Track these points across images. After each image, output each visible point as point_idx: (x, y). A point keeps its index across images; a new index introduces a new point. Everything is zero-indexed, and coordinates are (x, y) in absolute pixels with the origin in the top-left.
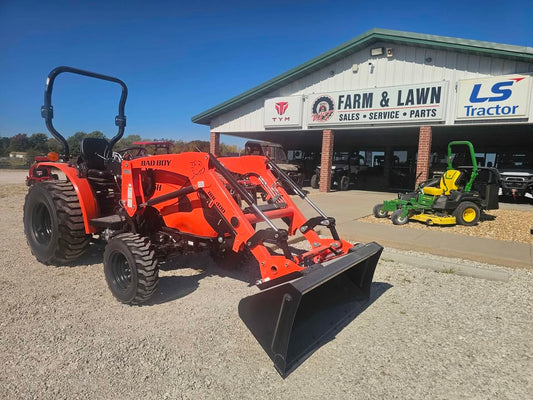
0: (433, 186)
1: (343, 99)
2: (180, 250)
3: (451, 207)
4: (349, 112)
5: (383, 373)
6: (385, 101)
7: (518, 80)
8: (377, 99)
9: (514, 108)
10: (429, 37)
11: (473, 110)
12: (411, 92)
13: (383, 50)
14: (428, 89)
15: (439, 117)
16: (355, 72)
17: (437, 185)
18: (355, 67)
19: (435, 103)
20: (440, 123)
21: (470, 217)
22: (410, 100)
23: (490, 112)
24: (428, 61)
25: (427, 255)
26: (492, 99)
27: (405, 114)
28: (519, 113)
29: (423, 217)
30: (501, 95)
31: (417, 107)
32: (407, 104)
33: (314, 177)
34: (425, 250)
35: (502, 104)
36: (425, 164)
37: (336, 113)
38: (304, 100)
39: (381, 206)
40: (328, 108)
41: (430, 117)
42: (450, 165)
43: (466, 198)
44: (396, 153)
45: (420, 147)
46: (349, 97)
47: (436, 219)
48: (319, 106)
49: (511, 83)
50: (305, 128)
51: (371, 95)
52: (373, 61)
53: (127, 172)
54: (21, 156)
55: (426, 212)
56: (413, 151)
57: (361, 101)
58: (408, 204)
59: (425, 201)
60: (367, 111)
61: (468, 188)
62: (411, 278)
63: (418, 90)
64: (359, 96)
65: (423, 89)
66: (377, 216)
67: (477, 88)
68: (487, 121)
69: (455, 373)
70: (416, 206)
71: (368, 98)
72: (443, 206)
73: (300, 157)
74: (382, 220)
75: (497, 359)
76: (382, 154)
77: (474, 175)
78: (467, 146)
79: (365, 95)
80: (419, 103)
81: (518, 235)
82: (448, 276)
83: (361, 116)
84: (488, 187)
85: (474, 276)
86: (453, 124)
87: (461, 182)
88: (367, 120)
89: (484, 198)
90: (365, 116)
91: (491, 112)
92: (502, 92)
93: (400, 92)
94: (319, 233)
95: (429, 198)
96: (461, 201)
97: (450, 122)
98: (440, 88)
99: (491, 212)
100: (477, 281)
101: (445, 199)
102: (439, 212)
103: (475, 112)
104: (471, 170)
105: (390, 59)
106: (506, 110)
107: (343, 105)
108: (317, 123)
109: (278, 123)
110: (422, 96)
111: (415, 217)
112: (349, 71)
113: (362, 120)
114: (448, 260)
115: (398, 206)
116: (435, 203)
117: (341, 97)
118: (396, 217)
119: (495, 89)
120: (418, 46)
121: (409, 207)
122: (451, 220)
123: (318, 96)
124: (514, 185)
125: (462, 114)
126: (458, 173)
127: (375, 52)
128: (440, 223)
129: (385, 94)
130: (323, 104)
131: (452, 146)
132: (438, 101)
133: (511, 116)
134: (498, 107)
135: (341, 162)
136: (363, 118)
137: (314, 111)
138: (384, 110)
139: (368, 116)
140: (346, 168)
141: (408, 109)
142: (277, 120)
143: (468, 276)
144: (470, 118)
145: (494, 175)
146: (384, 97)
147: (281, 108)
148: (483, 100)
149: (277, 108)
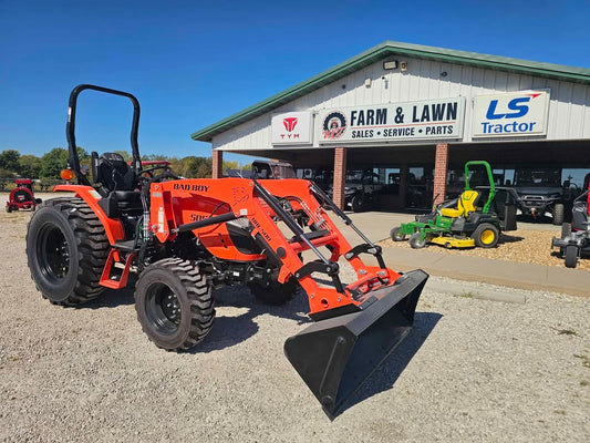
0: (450, 207)
1: (357, 115)
3: (469, 229)
4: (362, 128)
6: (399, 118)
7: (535, 96)
8: (391, 115)
9: (531, 124)
10: (442, 50)
11: (490, 127)
12: (426, 108)
13: (397, 63)
14: (444, 105)
15: (456, 133)
16: (368, 86)
17: (454, 206)
18: (368, 82)
19: (451, 120)
20: (458, 140)
22: (425, 117)
23: (508, 128)
24: (444, 76)
25: (446, 279)
26: (509, 116)
27: (420, 131)
28: (537, 130)
29: (441, 240)
30: (518, 111)
31: (432, 123)
32: (422, 120)
34: (444, 274)
35: (519, 120)
36: (443, 183)
37: (349, 130)
38: (314, 116)
39: (398, 229)
40: (340, 125)
41: (447, 134)
42: (467, 185)
43: (484, 220)
44: (412, 170)
45: (437, 165)
46: (362, 112)
47: (455, 242)
48: (330, 123)
49: (527, 100)
50: (316, 146)
51: (385, 110)
52: (387, 76)
55: (444, 235)
56: (430, 167)
57: (375, 117)
58: (427, 227)
59: (442, 225)
60: (380, 128)
61: (486, 209)
62: (431, 303)
63: (433, 106)
64: (372, 111)
65: (439, 105)
66: (395, 240)
67: (494, 104)
68: (504, 138)
70: (434, 229)
71: (382, 114)
72: (461, 228)
73: (310, 176)
74: (400, 244)
76: (397, 171)
77: (491, 195)
78: (484, 167)
79: (379, 111)
80: (434, 119)
81: (536, 256)
82: (466, 300)
83: (375, 133)
84: (506, 208)
86: (470, 141)
87: (479, 203)
88: (381, 137)
89: (502, 219)
90: (379, 133)
91: (508, 130)
92: (520, 108)
93: (415, 108)
95: (447, 220)
96: (479, 223)
97: (467, 140)
98: (456, 104)
99: (510, 233)
100: (495, 304)
101: (464, 220)
102: (456, 234)
103: (493, 129)
104: (488, 190)
105: (405, 73)
106: (523, 127)
107: (356, 121)
108: (328, 140)
109: (286, 140)
110: (438, 112)
111: (434, 240)
112: (363, 86)
113: (375, 137)
114: (468, 284)
115: (415, 229)
116: (453, 225)
117: (353, 113)
118: (414, 240)
119: (512, 105)
120: (432, 60)
121: (428, 230)
122: (469, 242)
123: (330, 112)
124: (534, 203)
125: (479, 131)
126: (475, 195)
127: (392, 65)
128: (458, 246)
129: (399, 110)
130: (335, 121)
131: (469, 167)
132: (454, 118)
133: (528, 133)
134: (515, 124)
135: (355, 181)
136: (377, 135)
137: (326, 127)
138: (399, 126)
139: (382, 133)
140: (359, 187)
141: (423, 125)
142: (286, 137)
143: (486, 299)
144: (487, 135)
145: (511, 195)
146: (399, 114)
147: (290, 124)
148: (500, 116)
149: (285, 124)
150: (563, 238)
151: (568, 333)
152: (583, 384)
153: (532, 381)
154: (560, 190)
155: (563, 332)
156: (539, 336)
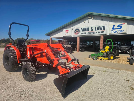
0: (103, 50)
1: (82, 29)
2: (41, 67)
3: (107, 55)
4: (83, 32)
5: (84, 95)
6: (92, 30)
7: (124, 24)
8: (90, 29)
9: (123, 31)
10: (102, 14)
11: (113, 31)
12: (98, 27)
14: (102, 26)
15: (105, 33)
16: (85, 22)
17: (104, 50)
18: (84, 21)
20: (105, 35)
21: (112, 58)
22: (98, 29)
23: (117, 32)
24: (102, 20)
25: (100, 67)
26: (117, 29)
27: (97, 33)
28: (124, 32)
29: (100, 58)
31: (100, 31)
32: (97, 30)
33: (76, 48)
34: (100, 66)
35: (120, 30)
36: (102, 45)
37: (80, 33)
38: (72, 29)
39: (90, 55)
40: (78, 31)
41: (103, 33)
42: (107, 45)
43: (111, 53)
44: (96, 42)
45: (101, 40)
46: (83, 28)
47: (104, 58)
48: (76, 31)
49: (122, 25)
50: (73, 36)
51: (89, 28)
52: (89, 20)
53: (28, 48)
54: (3, 44)
55: (101, 57)
56: (99, 41)
57: (86, 29)
58: (97, 55)
59: (101, 54)
60: (88, 32)
61: (111, 51)
62: (95, 73)
63: (100, 27)
64: (86, 28)
65: (101, 27)
66: (90, 58)
67: (114, 26)
68: (116, 34)
69: (100, 95)
70: (99, 55)
71: (88, 29)
72: (105, 55)
73: (72, 43)
74: (91, 59)
75: (111, 92)
76: (92, 42)
77: (112, 47)
78: (111, 40)
79: (87, 28)
80: (100, 30)
81: (123, 62)
82: (104, 72)
83: (86, 33)
84: (116, 50)
85: (110, 72)
86: (108, 35)
87: (110, 49)
88: (88, 34)
89: (115, 53)
90: (87, 33)
91: (118, 32)
92: (120, 27)
93: (95, 27)
94: (75, 62)
95: (102, 53)
96: (110, 54)
97: (108, 34)
98: (105, 26)
99: (117, 56)
100: (111, 73)
101: (106, 53)
102: (104, 57)
105: (93, 19)
106: (121, 31)
107: (82, 31)
108: (76, 35)
109: (66, 35)
110: (101, 28)
111: (99, 58)
112: (83, 22)
113: (86, 34)
114: (105, 68)
115: (94, 55)
116: (103, 54)
117: (81, 29)
118: (94, 58)
119: (118, 26)
120: (99, 16)
121: (97, 56)
122: (107, 58)
123: (76, 28)
124: (124, 49)
125: (110, 32)
126: (109, 47)
127: (90, 18)
129: (92, 28)
130: (77, 30)
131: (107, 40)
132: (105, 29)
133: (122, 33)
134: (119, 31)
135: (82, 44)
136: (87, 34)
137: (75, 32)
138: (92, 32)
139: (88, 33)
140: (83, 46)
141: (97, 31)
142: (66, 34)
143: (109, 72)
144: (112, 33)
145: (117, 47)
146: (92, 29)
147: (67, 31)
148: (115, 29)
149: (66, 32)
150: (130, 57)
151: (128, 81)
152: (129, 94)
153: (116, 93)
154: (131, 46)
155: (127, 80)
156: (120, 82)
